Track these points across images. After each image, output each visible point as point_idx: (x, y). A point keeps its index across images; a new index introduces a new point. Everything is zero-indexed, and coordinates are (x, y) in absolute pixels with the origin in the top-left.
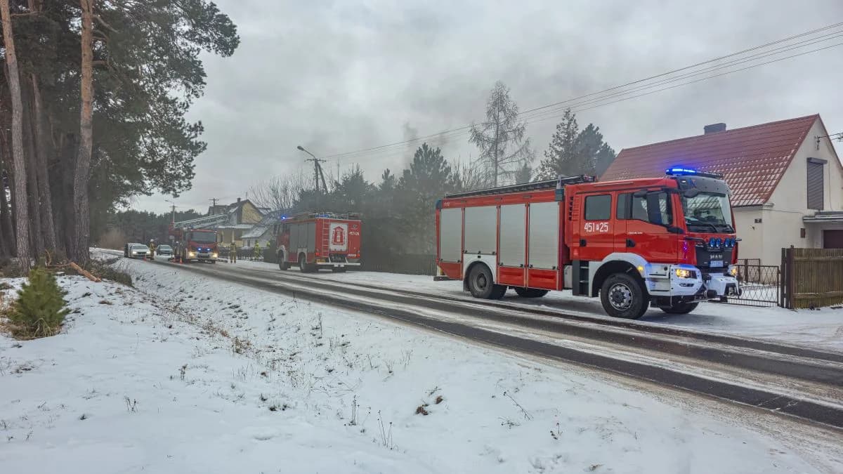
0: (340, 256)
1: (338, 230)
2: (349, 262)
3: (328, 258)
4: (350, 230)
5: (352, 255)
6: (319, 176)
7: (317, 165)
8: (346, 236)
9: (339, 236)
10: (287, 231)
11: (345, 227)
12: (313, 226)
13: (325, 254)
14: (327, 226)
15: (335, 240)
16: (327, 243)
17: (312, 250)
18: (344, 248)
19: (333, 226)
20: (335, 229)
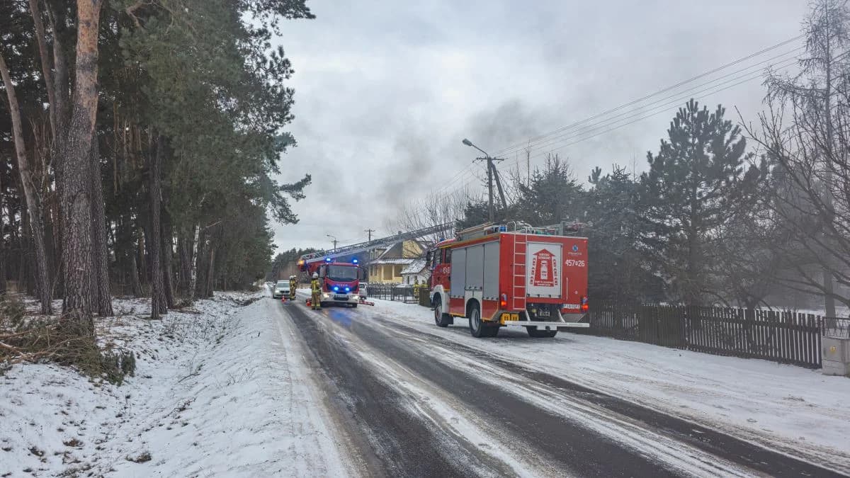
0: (549, 308)
1: (542, 256)
2: (566, 321)
3: (524, 312)
4: (565, 256)
5: (572, 307)
6: (494, 183)
7: (491, 166)
8: (558, 268)
9: (544, 269)
10: (447, 261)
11: (556, 250)
12: (494, 250)
13: (519, 303)
14: (522, 249)
15: (538, 277)
16: (522, 281)
17: (494, 294)
18: (554, 292)
19: (532, 249)
20: (537, 254)
